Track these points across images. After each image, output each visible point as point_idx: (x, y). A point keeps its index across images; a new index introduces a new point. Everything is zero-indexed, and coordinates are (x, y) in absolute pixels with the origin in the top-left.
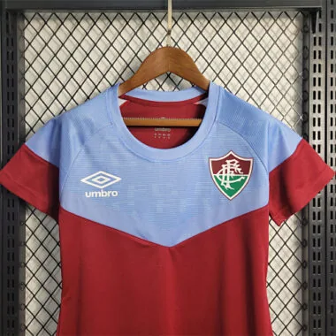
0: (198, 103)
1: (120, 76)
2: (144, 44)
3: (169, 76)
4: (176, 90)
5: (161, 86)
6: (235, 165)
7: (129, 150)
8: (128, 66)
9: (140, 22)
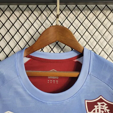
0: (76, 60)
1: (27, 43)
2: (42, 24)
3: (57, 43)
4: (62, 52)
5: (52, 50)
6: (104, 106)
7: (30, 95)
8: (32, 37)
9: (40, 12)
